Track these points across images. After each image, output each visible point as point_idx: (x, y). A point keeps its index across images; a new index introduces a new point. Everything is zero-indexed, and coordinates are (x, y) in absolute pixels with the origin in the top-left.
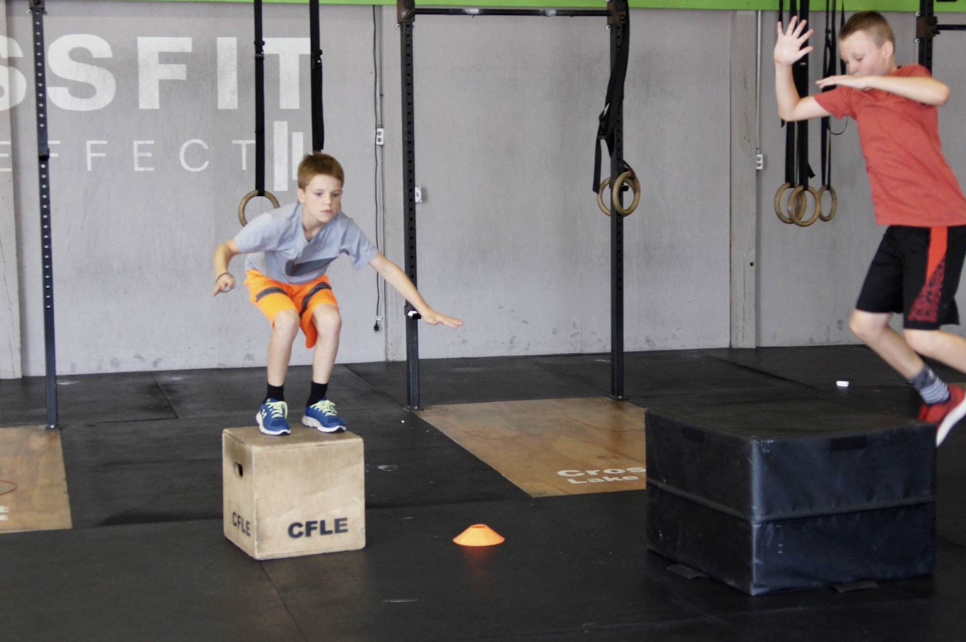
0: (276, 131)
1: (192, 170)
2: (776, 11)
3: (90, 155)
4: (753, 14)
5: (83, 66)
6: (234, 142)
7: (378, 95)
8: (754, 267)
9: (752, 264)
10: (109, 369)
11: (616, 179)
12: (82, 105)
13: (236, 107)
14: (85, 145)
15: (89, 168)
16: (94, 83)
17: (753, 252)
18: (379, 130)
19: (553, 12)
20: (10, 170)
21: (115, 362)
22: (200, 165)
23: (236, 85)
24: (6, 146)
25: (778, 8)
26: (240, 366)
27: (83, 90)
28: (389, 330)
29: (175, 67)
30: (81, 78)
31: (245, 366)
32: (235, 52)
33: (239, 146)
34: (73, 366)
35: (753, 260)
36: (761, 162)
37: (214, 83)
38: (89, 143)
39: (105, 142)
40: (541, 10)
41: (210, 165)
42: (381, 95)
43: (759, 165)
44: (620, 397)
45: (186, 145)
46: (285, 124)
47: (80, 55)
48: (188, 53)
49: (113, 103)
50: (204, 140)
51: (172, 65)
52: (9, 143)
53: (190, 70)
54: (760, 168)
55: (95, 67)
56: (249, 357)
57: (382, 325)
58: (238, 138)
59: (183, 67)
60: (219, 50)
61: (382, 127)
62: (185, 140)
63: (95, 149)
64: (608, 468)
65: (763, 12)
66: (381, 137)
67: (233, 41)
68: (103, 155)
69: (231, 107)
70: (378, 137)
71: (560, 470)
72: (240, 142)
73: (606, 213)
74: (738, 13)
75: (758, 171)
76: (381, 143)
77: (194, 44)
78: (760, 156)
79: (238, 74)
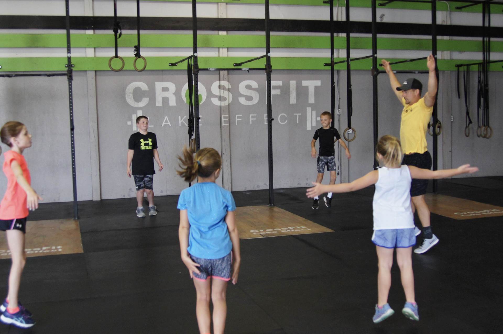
0: (307, 110)
1: (282, 123)
2: (456, 71)
3: (251, 119)
4: (449, 72)
5: (249, 90)
6: (295, 114)
7: (339, 99)
8: (451, 153)
9: (450, 151)
10: (256, 189)
11: (436, 124)
12: (249, 103)
13: (295, 103)
14: (250, 116)
15: (251, 124)
16: (253, 96)
17: (450, 148)
18: (339, 110)
19: (417, 72)
20: (228, 124)
21: (258, 186)
22: (285, 121)
23: (295, 96)
24: (227, 117)
25: (457, 70)
26: (296, 187)
27: (249, 98)
28: (343, 174)
29: (277, 90)
30: (248, 95)
31: (298, 187)
32: (295, 85)
33: (296, 115)
34: (246, 188)
35: (450, 150)
36: (452, 119)
37: (289, 95)
38: (251, 115)
39: (256, 115)
40: (414, 71)
41: (287, 122)
42: (340, 99)
43: (452, 120)
44: (437, 193)
45: (280, 115)
46: (310, 108)
47: (248, 87)
48: (281, 86)
49: (258, 103)
50: (286, 114)
51: (276, 90)
52: (228, 116)
53: (281, 91)
54: (452, 121)
55: (253, 91)
56: (299, 184)
57: (340, 173)
58: (296, 113)
59: (280, 90)
60: (290, 85)
61: (340, 109)
62: (280, 114)
63: (253, 117)
64: (468, 212)
65: (452, 71)
66: (340, 112)
67: (294, 82)
68: (255, 119)
69: (294, 103)
70: (339, 112)
71: (455, 212)
72: (297, 114)
73: (430, 135)
74: (445, 72)
75: (452, 122)
76: (340, 114)
77: (283, 83)
78: (452, 117)
79: (296, 93)
